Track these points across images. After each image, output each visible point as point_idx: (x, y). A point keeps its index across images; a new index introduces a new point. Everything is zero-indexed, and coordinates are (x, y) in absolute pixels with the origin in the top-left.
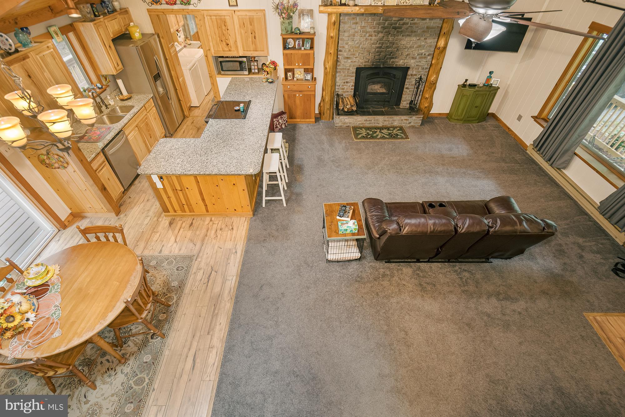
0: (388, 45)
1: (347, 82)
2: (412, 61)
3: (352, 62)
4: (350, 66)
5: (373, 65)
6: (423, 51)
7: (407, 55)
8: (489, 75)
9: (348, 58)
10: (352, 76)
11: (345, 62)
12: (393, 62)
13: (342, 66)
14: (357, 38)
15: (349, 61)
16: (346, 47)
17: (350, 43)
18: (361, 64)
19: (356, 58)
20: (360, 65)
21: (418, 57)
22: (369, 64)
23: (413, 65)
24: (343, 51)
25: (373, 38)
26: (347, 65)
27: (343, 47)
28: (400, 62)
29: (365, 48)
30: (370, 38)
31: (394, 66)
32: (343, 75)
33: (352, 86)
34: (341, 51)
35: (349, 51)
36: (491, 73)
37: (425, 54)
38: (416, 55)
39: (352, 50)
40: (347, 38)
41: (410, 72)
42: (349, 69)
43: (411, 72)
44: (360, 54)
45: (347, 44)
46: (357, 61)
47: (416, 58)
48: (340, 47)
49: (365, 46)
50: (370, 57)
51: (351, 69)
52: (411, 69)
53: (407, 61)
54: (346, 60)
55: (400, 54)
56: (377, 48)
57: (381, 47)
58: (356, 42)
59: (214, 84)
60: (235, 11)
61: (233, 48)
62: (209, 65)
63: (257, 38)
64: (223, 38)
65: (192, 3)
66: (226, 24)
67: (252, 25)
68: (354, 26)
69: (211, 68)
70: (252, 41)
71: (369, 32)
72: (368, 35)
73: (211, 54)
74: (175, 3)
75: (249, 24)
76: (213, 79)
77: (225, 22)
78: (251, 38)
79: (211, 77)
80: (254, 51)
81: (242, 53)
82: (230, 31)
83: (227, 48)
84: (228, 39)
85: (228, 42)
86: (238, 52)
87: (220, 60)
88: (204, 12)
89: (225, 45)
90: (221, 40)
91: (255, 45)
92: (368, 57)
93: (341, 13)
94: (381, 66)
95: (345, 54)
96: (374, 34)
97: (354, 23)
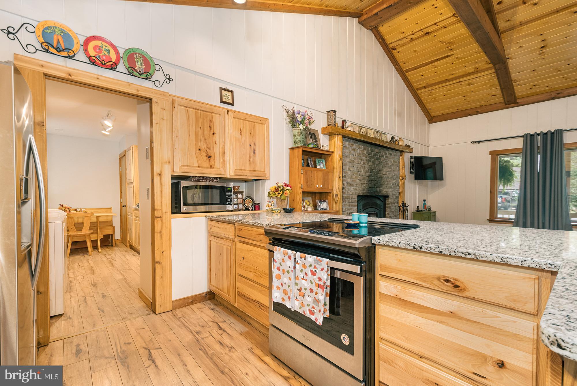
0: (375, 174)
2: (390, 190)
3: (354, 189)
4: (353, 194)
5: (368, 193)
6: (394, 181)
7: (387, 184)
9: (350, 185)
10: (355, 206)
11: (349, 189)
12: (380, 190)
13: (346, 193)
14: (356, 164)
15: (352, 188)
16: (349, 172)
18: (360, 192)
19: (356, 185)
21: (392, 187)
22: (365, 192)
23: (391, 193)
24: (347, 176)
25: (366, 166)
26: (350, 193)
27: (347, 173)
28: (384, 191)
29: (362, 175)
30: (364, 165)
31: (381, 194)
34: (345, 177)
35: (351, 177)
38: (391, 185)
39: (353, 177)
41: (388, 201)
42: (352, 198)
44: (359, 182)
45: (349, 169)
46: (357, 188)
48: (345, 173)
49: (362, 173)
50: (366, 185)
51: (354, 197)
53: (387, 190)
54: (349, 187)
55: (383, 183)
56: (369, 176)
57: (371, 176)
58: (356, 168)
59: (163, 232)
60: (228, 111)
61: (217, 164)
62: (161, 191)
63: (257, 152)
64: (203, 146)
65: (153, 79)
66: (212, 124)
67: (252, 133)
68: (352, 152)
69: (163, 199)
70: (250, 156)
71: (363, 160)
72: (362, 162)
73: (170, 171)
74: (113, 67)
75: (248, 133)
76: (162, 221)
77: (211, 121)
78: (248, 152)
79: (160, 217)
80: (250, 171)
81: (232, 173)
82: (217, 138)
83: (206, 164)
84: (212, 149)
85: (211, 153)
86: (225, 171)
87: (183, 184)
88: (174, 98)
89: (205, 158)
90: (198, 148)
91: (254, 162)
92: (364, 185)
93: (345, 137)
94: (373, 194)
95: (349, 181)
96: (366, 162)
97: (352, 150)
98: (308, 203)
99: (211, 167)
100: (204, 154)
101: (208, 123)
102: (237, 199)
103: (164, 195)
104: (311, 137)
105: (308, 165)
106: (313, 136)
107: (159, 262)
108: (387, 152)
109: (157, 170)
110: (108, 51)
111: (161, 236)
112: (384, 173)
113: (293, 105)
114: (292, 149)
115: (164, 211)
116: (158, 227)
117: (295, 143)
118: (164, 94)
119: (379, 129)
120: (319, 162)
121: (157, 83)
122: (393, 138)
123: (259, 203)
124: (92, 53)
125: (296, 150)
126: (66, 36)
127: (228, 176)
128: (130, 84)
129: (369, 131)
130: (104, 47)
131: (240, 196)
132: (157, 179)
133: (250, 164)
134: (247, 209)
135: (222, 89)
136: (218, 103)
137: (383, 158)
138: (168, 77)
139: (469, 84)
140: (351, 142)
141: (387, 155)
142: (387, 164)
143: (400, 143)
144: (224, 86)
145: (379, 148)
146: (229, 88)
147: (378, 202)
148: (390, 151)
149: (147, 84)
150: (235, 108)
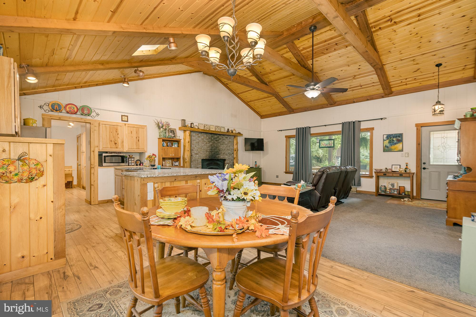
0: (215, 148)
2: (226, 156)
4: (198, 159)
5: (209, 158)
6: (230, 152)
7: (224, 153)
8: (255, 163)
9: (197, 154)
10: (200, 164)
11: (195, 156)
12: (218, 156)
13: (194, 158)
14: (200, 144)
15: (198, 156)
16: (196, 148)
18: (204, 158)
19: (201, 154)
21: (228, 155)
22: (207, 158)
23: (227, 158)
24: (194, 150)
25: (208, 144)
27: (194, 148)
28: (222, 157)
29: (205, 149)
30: (206, 144)
31: (219, 159)
32: (195, 163)
34: (193, 150)
35: (197, 150)
36: (256, 162)
39: (199, 150)
41: (226, 162)
42: (198, 160)
44: (203, 152)
45: (196, 146)
46: (202, 156)
47: (227, 155)
48: (192, 148)
49: (205, 148)
51: (199, 160)
52: (226, 160)
54: (196, 155)
55: (221, 153)
56: (210, 149)
57: (212, 149)
58: (200, 146)
59: (95, 173)
60: (125, 124)
61: (120, 146)
62: (94, 158)
63: (140, 140)
64: (113, 140)
65: (91, 115)
66: (117, 130)
67: (137, 133)
68: (198, 138)
69: (95, 161)
70: (136, 143)
71: (206, 141)
72: (205, 143)
73: (98, 149)
74: (75, 113)
75: (135, 133)
76: (94, 169)
77: (117, 129)
78: (135, 140)
79: (93, 168)
80: (136, 149)
81: (127, 150)
82: (119, 136)
83: (114, 146)
84: (117, 141)
85: (116, 142)
86: (123, 149)
87: (104, 155)
88: (100, 122)
89: (114, 144)
90: (111, 140)
91: (138, 145)
92: (207, 154)
93: (192, 131)
94: (213, 159)
95: (195, 152)
96: (208, 143)
97: (198, 137)
98: (169, 163)
99: (116, 148)
100: (113, 143)
101: (115, 130)
102: (131, 161)
103: (95, 159)
104: (171, 132)
105: (168, 146)
106: (172, 132)
107: (93, 185)
108: (224, 137)
109: (92, 149)
110: (74, 108)
111: (94, 175)
112: (221, 147)
113: (161, 118)
114: (159, 138)
115: (95, 165)
116: (92, 171)
117: (160, 136)
118: (95, 121)
119: (219, 125)
120: (175, 144)
121: (93, 117)
122: (228, 130)
123: (142, 163)
124: (68, 110)
125: (160, 139)
126: (59, 105)
127: (125, 151)
128: (82, 118)
129: (211, 127)
130: (72, 107)
131: (133, 159)
132: (92, 153)
133: (136, 146)
134: (137, 165)
135: (122, 116)
136: (120, 121)
137: (220, 140)
138: (97, 114)
139: (269, 102)
140: (197, 133)
141: (224, 138)
142: (223, 143)
143: (234, 132)
144: (123, 114)
145: (218, 135)
146: (126, 115)
147: (219, 163)
148: (226, 136)
149: (89, 118)
150: (129, 123)
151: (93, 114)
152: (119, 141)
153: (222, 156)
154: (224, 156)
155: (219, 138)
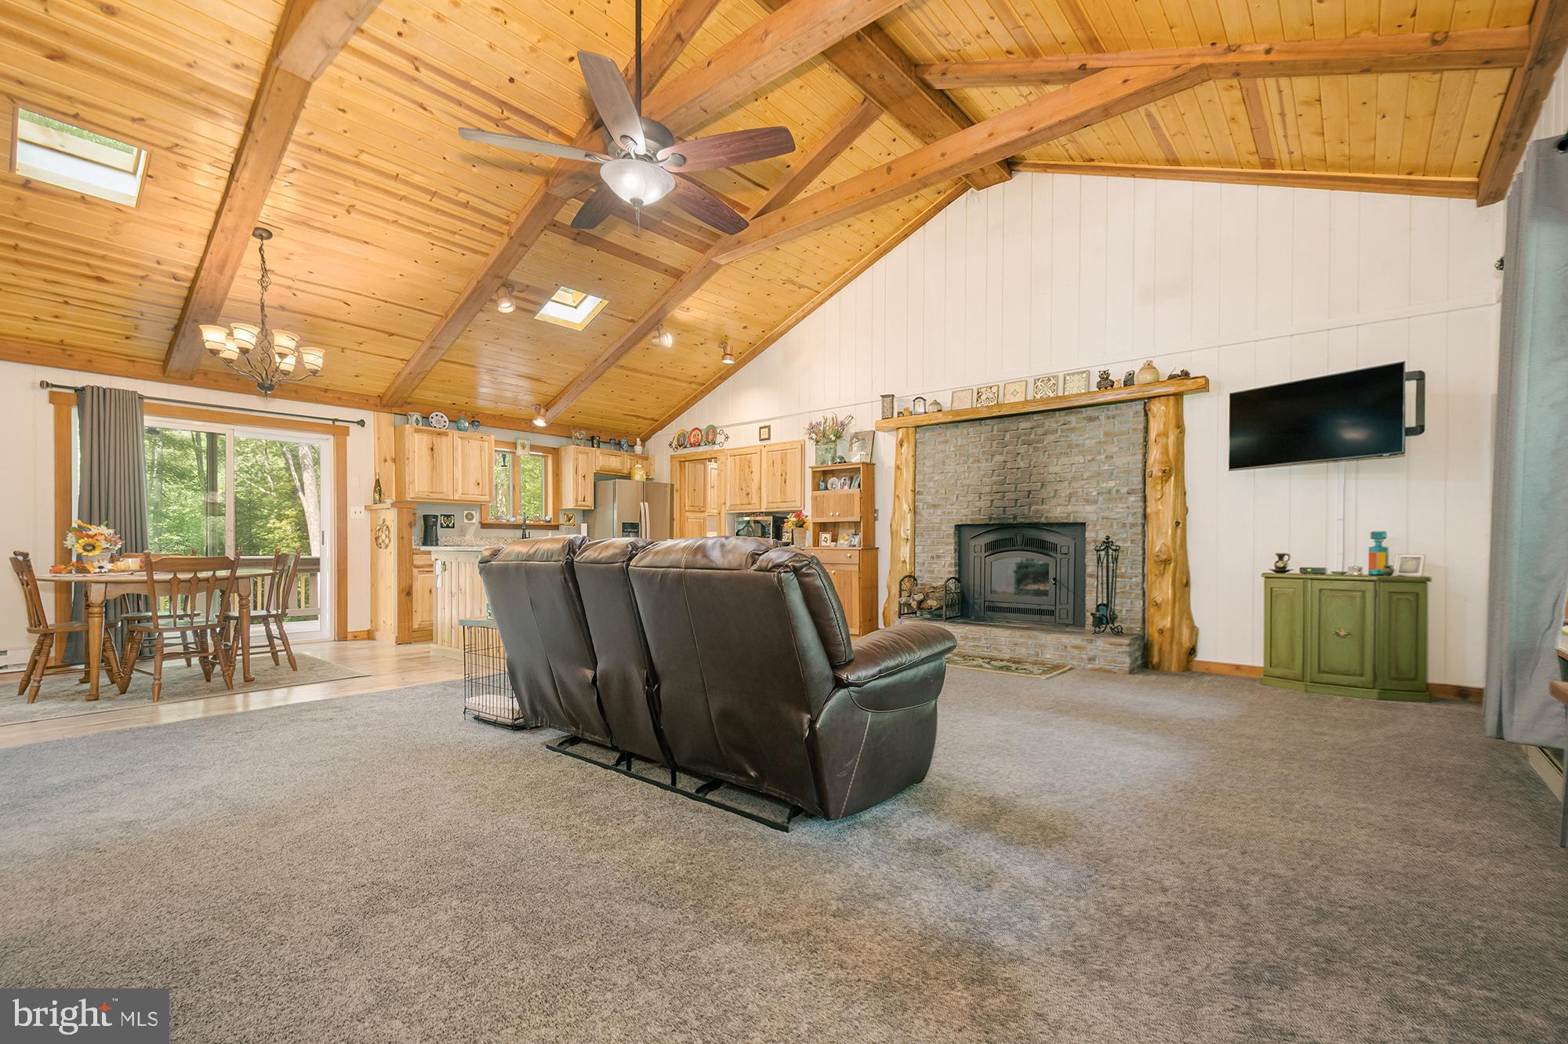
0: (1019, 476)
1: (938, 557)
2: (1089, 508)
3: (944, 513)
4: (941, 523)
5: (990, 519)
6: (1112, 484)
7: (1070, 496)
8: (1372, 543)
9: (934, 506)
10: (948, 544)
11: (931, 514)
12: (1039, 511)
13: (926, 521)
14: (950, 467)
15: (939, 512)
16: (931, 484)
17: (936, 478)
18: (964, 518)
19: (952, 505)
20: (961, 520)
21: (1101, 499)
22: (981, 518)
23: (1092, 517)
24: (927, 492)
25: (984, 465)
26: (935, 521)
27: (925, 486)
28: (1057, 511)
29: (969, 486)
30: (976, 465)
31: (1043, 520)
32: (929, 541)
33: (950, 565)
34: (920, 493)
35: (937, 492)
36: (1378, 536)
37: (1117, 491)
38: (1095, 493)
39: (943, 491)
40: (930, 470)
41: (1089, 535)
42: (939, 529)
43: (1093, 535)
44: (960, 498)
45: (931, 479)
46: (955, 511)
47: (1096, 502)
48: (919, 486)
49: (968, 482)
50: (984, 503)
51: (943, 528)
52: (1089, 528)
53: (1075, 509)
54: (932, 511)
55: (1052, 494)
56: (995, 483)
57: (1002, 482)
58: (949, 475)
60: (766, 446)
61: (754, 499)
63: (788, 481)
64: (744, 486)
65: (718, 441)
66: (751, 463)
67: (784, 462)
68: (941, 447)
70: (780, 487)
71: (974, 454)
72: (971, 460)
73: (725, 510)
74: (699, 445)
75: (780, 464)
77: (750, 461)
78: (780, 482)
80: (780, 502)
81: (766, 506)
82: (754, 475)
83: (747, 501)
84: (749, 486)
85: (749, 490)
88: (728, 451)
89: (745, 495)
90: (741, 488)
91: (784, 492)
92: (977, 504)
93: (919, 427)
94: (1011, 521)
95: (929, 499)
96: (983, 458)
97: (940, 443)
99: (750, 503)
100: (744, 492)
101: (748, 463)
104: (857, 445)
106: (861, 443)
108: (1074, 417)
109: (718, 510)
112: (1053, 469)
117: (817, 462)
118: (723, 451)
119: (1051, 370)
121: (719, 444)
122: (1106, 376)
124: (692, 440)
126: (685, 436)
127: (763, 510)
129: (1011, 387)
130: (697, 433)
135: (760, 428)
136: (757, 442)
137: (1050, 438)
138: (725, 436)
140: (939, 430)
141: (1074, 424)
142: (1070, 446)
143: (1142, 378)
144: (762, 425)
145: (1036, 417)
146: (767, 424)
147: (1050, 538)
148: (1089, 412)
149: (717, 447)
150: (772, 440)
151: (720, 439)
152: (754, 487)
153: (1059, 509)
154: (1070, 508)
155: (1040, 431)
